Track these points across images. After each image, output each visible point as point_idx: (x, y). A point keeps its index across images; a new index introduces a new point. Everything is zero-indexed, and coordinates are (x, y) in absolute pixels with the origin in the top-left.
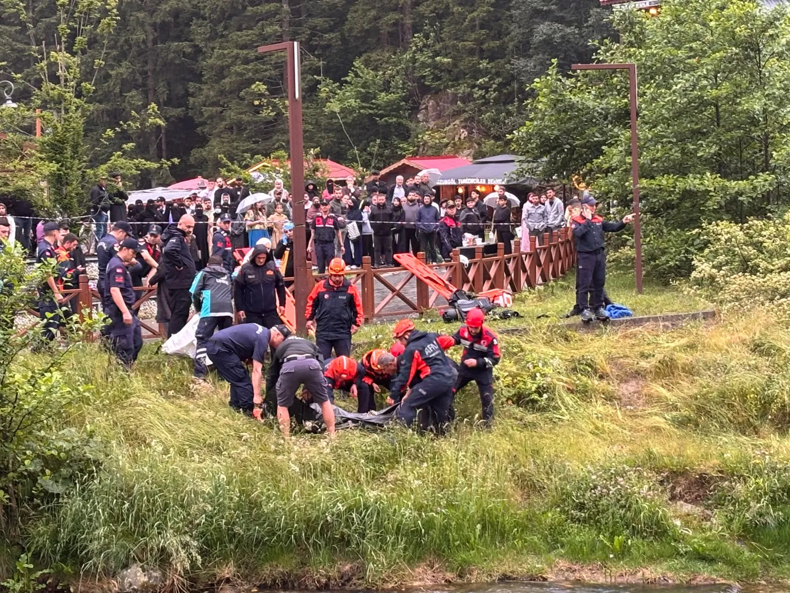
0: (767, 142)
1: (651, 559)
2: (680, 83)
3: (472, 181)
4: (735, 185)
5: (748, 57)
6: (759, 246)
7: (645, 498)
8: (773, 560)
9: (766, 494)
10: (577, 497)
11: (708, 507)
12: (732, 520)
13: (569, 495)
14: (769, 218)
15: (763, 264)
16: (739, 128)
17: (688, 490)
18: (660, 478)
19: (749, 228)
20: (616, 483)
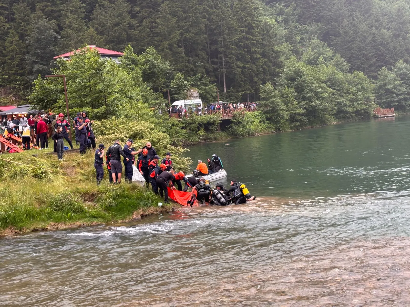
0: (105, 97)
1: (79, 219)
2: (78, 80)
3: (17, 113)
4: (96, 110)
5: (98, 73)
6: (105, 127)
7: (76, 202)
8: (115, 216)
9: (112, 197)
10: (56, 203)
11: (95, 202)
12: (102, 205)
13: (53, 203)
14: (108, 119)
15: (107, 132)
16: (97, 93)
17: (89, 198)
18: (80, 195)
19: (102, 122)
20: (67, 198)
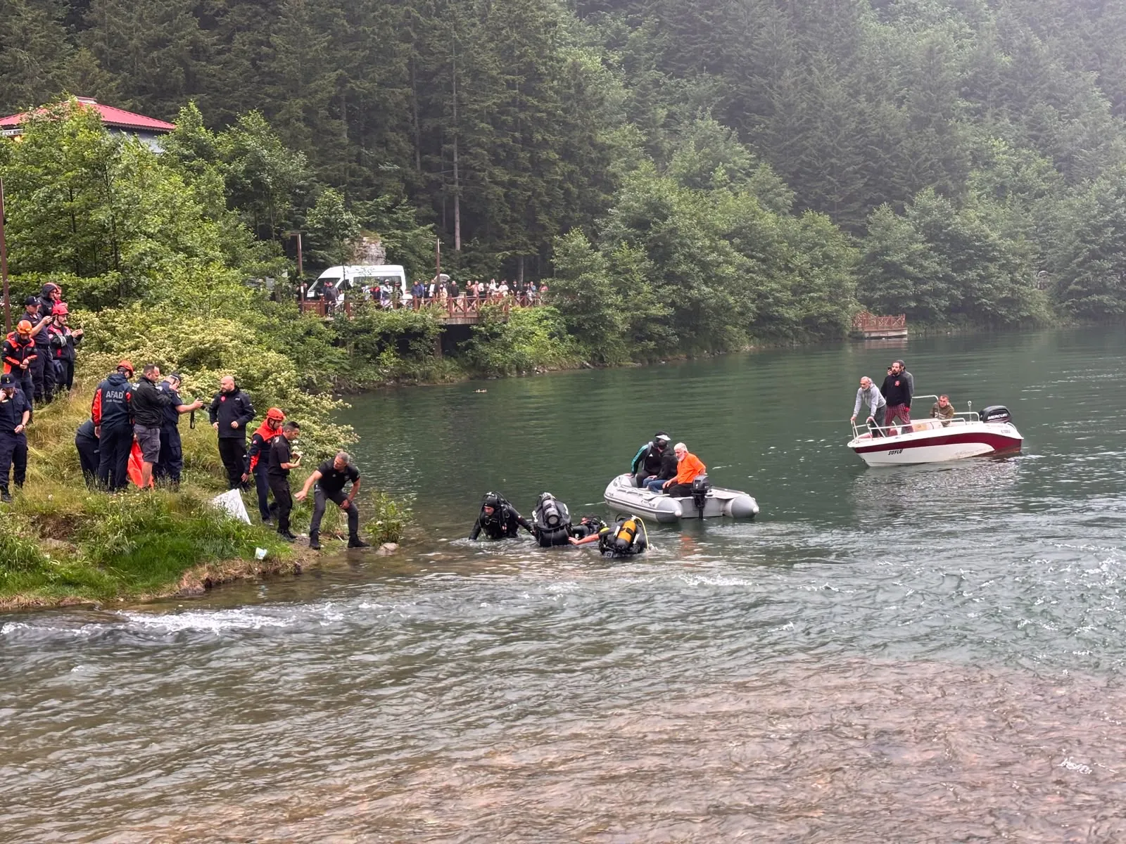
0: (116, 247)
1: (25, 588)
2: (39, 194)
4: (88, 282)
5: (96, 176)
6: (112, 330)
7: (19, 538)
8: (128, 581)
9: (122, 527)
11: (74, 541)
12: (93, 550)
14: (121, 308)
15: (116, 345)
16: (92, 234)
17: (56, 528)
18: (31, 520)
19: (103, 315)
